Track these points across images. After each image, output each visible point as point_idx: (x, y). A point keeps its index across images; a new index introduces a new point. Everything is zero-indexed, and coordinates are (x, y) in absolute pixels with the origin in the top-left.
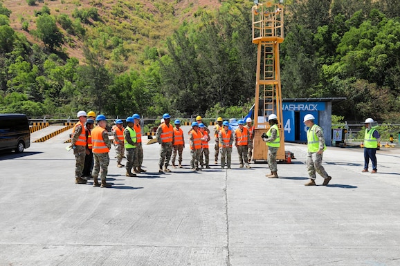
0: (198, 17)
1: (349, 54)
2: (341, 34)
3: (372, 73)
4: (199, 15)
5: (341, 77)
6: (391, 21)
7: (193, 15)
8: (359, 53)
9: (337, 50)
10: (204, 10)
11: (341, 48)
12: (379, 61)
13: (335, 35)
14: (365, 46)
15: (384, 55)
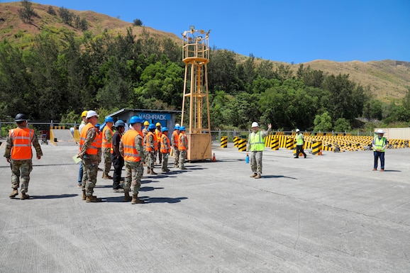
0: (18, 38)
1: (150, 82)
2: (143, 67)
3: (164, 96)
4: (20, 37)
5: (145, 97)
6: (173, 64)
7: (13, 35)
8: (157, 82)
9: (141, 78)
10: (24, 33)
11: (143, 77)
12: (168, 89)
13: (139, 68)
14: (159, 78)
15: (172, 85)
